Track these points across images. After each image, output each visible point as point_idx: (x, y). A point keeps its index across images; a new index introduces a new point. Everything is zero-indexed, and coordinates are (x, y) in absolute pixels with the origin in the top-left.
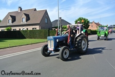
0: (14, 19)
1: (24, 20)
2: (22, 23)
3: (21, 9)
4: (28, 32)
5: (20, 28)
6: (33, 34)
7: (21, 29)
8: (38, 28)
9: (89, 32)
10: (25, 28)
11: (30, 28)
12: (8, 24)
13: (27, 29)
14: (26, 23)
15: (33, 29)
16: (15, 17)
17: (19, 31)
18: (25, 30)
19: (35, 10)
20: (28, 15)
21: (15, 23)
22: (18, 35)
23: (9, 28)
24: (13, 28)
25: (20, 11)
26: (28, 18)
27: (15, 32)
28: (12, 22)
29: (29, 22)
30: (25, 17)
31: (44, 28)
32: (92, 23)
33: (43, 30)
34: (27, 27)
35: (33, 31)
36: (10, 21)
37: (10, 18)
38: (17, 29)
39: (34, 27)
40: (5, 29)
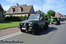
0: (14, 10)
1: (20, 11)
5: (18, 15)
11: (23, 15)
12: (11, 13)
13: (22, 16)
15: (25, 16)
19: (26, 5)
20: (22, 8)
21: (15, 13)
23: (11, 15)
24: (13, 15)
25: (17, 6)
27: (15, 17)
28: (13, 12)
29: (23, 12)
30: (21, 9)
36: (12, 11)
37: (12, 10)
38: (16, 16)
40: (9, 16)
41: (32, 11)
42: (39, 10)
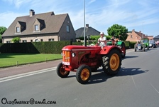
0: (23, 26)
1: (38, 28)
2: (34, 32)
3: (33, 13)
4: (43, 44)
5: (32, 38)
6: (50, 48)
7: (34, 41)
8: (56, 38)
9: (127, 45)
10: (39, 39)
11: (46, 39)
12: (16, 34)
13: (42, 40)
14: (39, 32)
15: (50, 40)
16: (25, 23)
17: (31, 44)
18: (39, 42)
19: (53, 14)
20: (43, 21)
21: (25, 32)
22: (29, 49)
23: (17, 39)
24: (22, 39)
25: (31, 16)
26: (43, 25)
27: (25, 44)
28: (22, 31)
29: (44, 31)
30: (39, 24)
31: (65, 39)
32: (131, 32)
33: (64, 42)
34: (42, 38)
35: (50, 43)
36: (19, 29)
37: (19, 25)
38: (28, 40)
39: (51, 37)
40: (11, 41)
41: (68, 27)
42: (87, 25)
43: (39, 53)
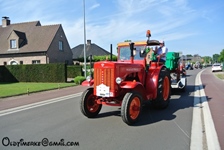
1: (15, 44)
2: (9, 51)
3: (8, 22)
4: (24, 68)
5: (6, 60)
6: (32, 74)
7: (9, 63)
8: (43, 60)
10: (17, 61)
11: (28, 61)
13: (21, 62)
14: (18, 50)
15: (33, 62)
17: (4, 67)
18: (17, 66)
19: (38, 24)
20: (24, 34)
22: (1, 75)
25: (5, 26)
26: (23, 40)
29: (25, 49)
30: (17, 38)
31: (56, 61)
33: (55, 65)
34: (21, 59)
35: (34, 67)
39: (35, 58)
41: (60, 43)
42: (89, 41)
43: (17, 81)
